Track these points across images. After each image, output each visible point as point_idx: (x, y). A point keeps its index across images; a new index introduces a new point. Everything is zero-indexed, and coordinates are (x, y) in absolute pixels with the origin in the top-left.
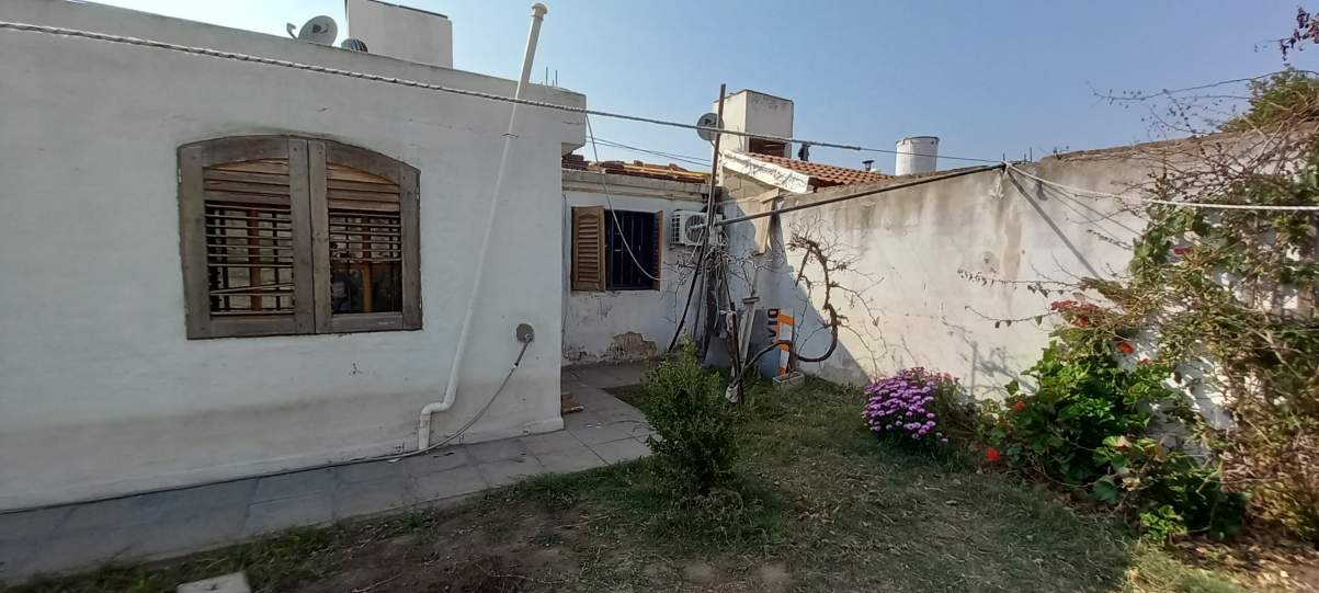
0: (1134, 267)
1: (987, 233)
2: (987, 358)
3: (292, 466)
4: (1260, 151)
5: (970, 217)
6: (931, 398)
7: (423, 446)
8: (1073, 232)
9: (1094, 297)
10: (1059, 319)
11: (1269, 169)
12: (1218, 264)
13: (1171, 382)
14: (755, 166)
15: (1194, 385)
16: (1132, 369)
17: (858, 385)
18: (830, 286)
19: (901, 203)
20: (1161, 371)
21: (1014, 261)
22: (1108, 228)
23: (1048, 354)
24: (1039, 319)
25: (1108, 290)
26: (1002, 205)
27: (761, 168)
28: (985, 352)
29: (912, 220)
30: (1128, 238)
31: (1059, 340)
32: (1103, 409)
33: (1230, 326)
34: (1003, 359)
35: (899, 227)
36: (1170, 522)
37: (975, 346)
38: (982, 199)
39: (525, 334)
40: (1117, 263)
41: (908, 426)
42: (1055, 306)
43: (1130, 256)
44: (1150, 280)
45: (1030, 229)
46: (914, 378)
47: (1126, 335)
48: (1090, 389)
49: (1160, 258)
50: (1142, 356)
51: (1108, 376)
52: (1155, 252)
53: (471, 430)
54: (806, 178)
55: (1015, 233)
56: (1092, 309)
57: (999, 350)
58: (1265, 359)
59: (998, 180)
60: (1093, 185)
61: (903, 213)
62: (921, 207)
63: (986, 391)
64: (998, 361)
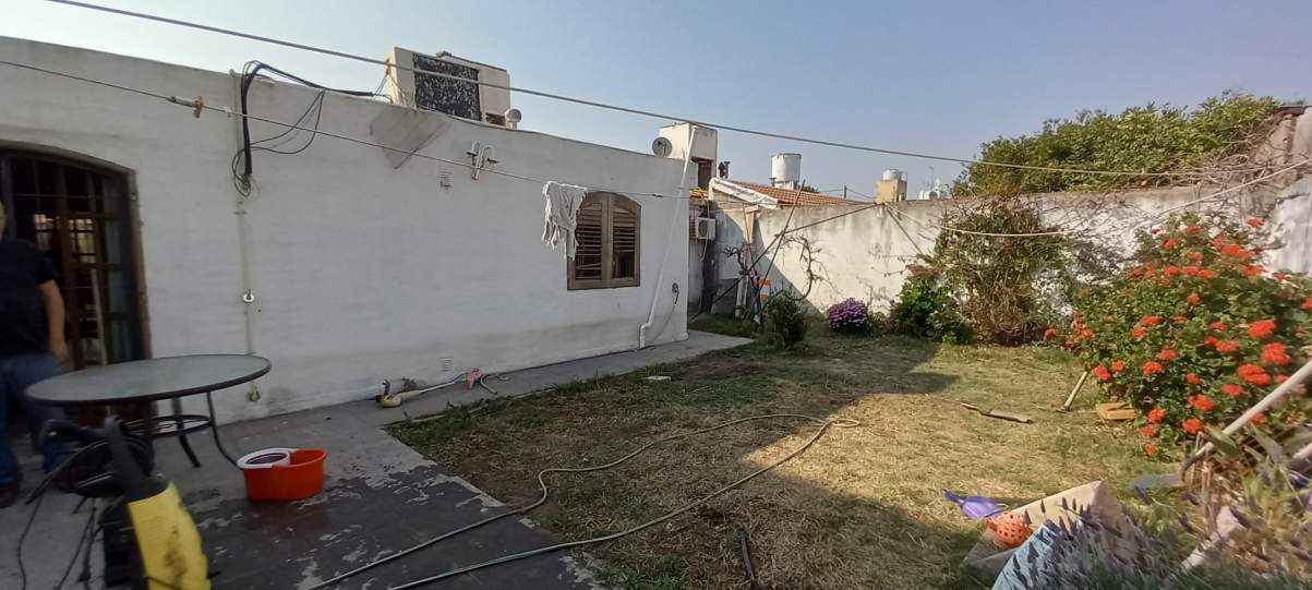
0: (935, 249)
1: (876, 234)
2: (877, 292)
3: (599, 354)
4: (976, 206)
5: (869, 227)
7: (642, 345)
8: (913, 234)
9: (922, 262)
10: (908, 273)
11: (980, 212)
12: (964, 248)
13: (949, 294)
14: (739, 190)
15: (958, 295)
16: (936, 291)
17: (812, 314)
18: (811, 260)
20: (946, 290)
21: (889, 246)
22: (926, 234)
23: (905, 287)
24: (901, 272)
25: (927, 259)
26: (883, 221)
27: (743, 192)
28: (876, 290)
29: (840, 226)
30: (933, 237)
31: (909, 282)
32: (927, 306)
33: (968, 269)
34: (884, 292)
35: (833, 230)
36: (951, 336)
37: (872, 288)
38: (874, 218)
39: (675, 288)
40: (929, 248)
41: (856, 321)
42: (907, 266)
43: (934, 245)
44: (941, 255)
45: (895, 233)
46: (851, 302)
47: (933, 277)
48: (921, 299)
49: (945, 246)
50: (939, 286)
51: (928, 293)
52: (943, 243)
53: (660, 337)
54: (776, 200)
55: (889, 234)
56: (921, 267)
57: (883, 289)
58: (978, 280)
59: (881, 209)
60: (920, 216)
63: (881, 308)
64: (882, 294)
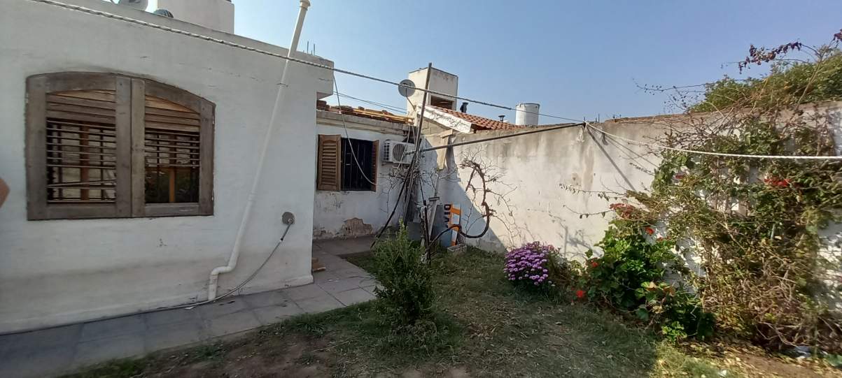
0: (654, 185)
1: (574, 162)
2: (573, 236)
4: (720, 123)
5: (565, 153)
6: (546, 260)
7: (212, 297)
8: (622, 164)
9: (633, 202)
10: (611, 215)
11: (725, 133)
12: (698, 184)
13: (674, 251)
14: (438, 115)
15: (685, 252)
16: (653, 243)
17: (500, 252)
18: (486, 191)
19: (526, 142)
20: (669, 244)
21: (589, 179)
22: (641, 163)
23: (608, 234)
24: (604, 214)
25: (642, 198)
26: (583, 146)
27: (442, 116)
28: (572, 233)
29: (532, 153)
30: (652, 169)
31: (614, 226)
32: (640, 267)
33: (706, 219)
34: (582, 237)
35: (524, 157)
36: (678, 331)
37: (566, 229)
38: (572, 143)
39: (288, 219)
40: (645, 182)
41: (532, 277)
42: (612, 206)
43: (652, 178)
44: (662, 194)
45: (599, 161)
46: (534, 248)
47: (650, 223)
48: (632, 254)
49: (668, 180)
50: (659, 236)
51: (641, 247)
52: (666, 176)
53: (247, 285)
54: (470, 124)
55: (590, 163)
56: (632, 208)
57: (581, 232)
58: (724, 238)
59: (581, 132)
60: (633, 136)
61: (527, 149)
62: (537, 145)
63: (575, 256)
64: (579, 238)
